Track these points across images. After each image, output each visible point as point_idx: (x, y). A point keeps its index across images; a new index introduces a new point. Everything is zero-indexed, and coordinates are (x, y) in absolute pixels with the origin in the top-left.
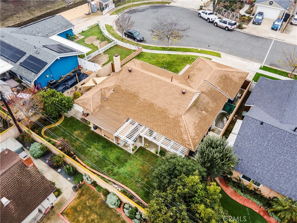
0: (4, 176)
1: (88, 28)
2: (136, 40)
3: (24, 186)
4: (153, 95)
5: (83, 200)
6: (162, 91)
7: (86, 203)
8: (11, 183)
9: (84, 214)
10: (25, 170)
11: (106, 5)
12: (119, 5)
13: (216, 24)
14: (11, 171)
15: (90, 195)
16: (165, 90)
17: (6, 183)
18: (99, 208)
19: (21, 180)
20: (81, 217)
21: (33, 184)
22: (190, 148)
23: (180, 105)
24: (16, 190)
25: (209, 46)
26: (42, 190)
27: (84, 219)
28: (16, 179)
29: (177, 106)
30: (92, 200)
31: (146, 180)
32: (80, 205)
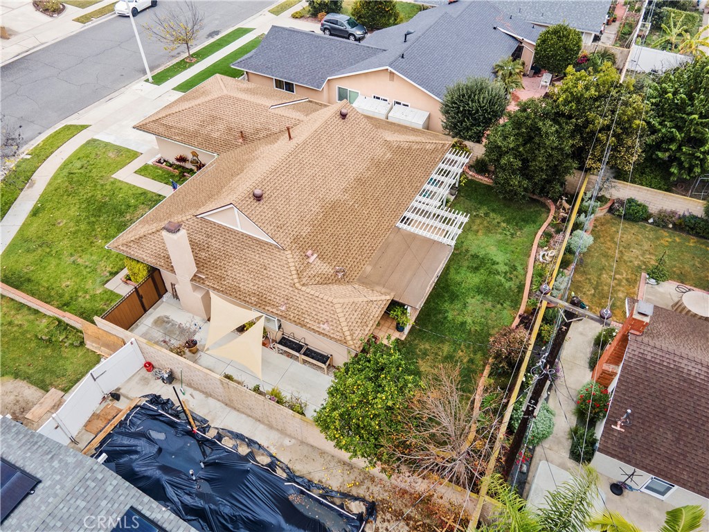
4: (337, 172)
16: (330, 144)
22: (448, 144)
23: (366, 133)
29: (367, 139)
31: (504, 225)
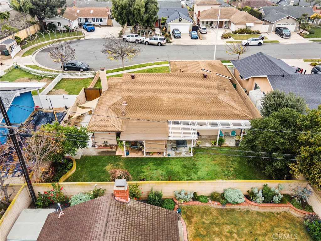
0: (110, 228)
1: (5, 72)
2: (81, 70)
3: (143, 227)
4: (175, 91)
5: (196, 221)
6: (182, 83)
7: (203, 221)
8: (127, 232)
9: (214, 233)
10: (127, 208)
11: (11, 47)
12: (25, 47)
13: (147, 43)
14: (112, 217)
15: (199, 212)
16: (185, 82)
17: (121, 235)
18: (222, 217)
19: (133, 222)
20: (215, 238)
21: (150, 220)
22: (249, 118)
23: (209, 88)
24: (140, 237)
25: (158, 59)
26: (166, 222)
27: (221, 238)
28: (127, 224)
29: (207, 90)
30: (206, 215)
31: (231, 169)
32: (200, 228)
